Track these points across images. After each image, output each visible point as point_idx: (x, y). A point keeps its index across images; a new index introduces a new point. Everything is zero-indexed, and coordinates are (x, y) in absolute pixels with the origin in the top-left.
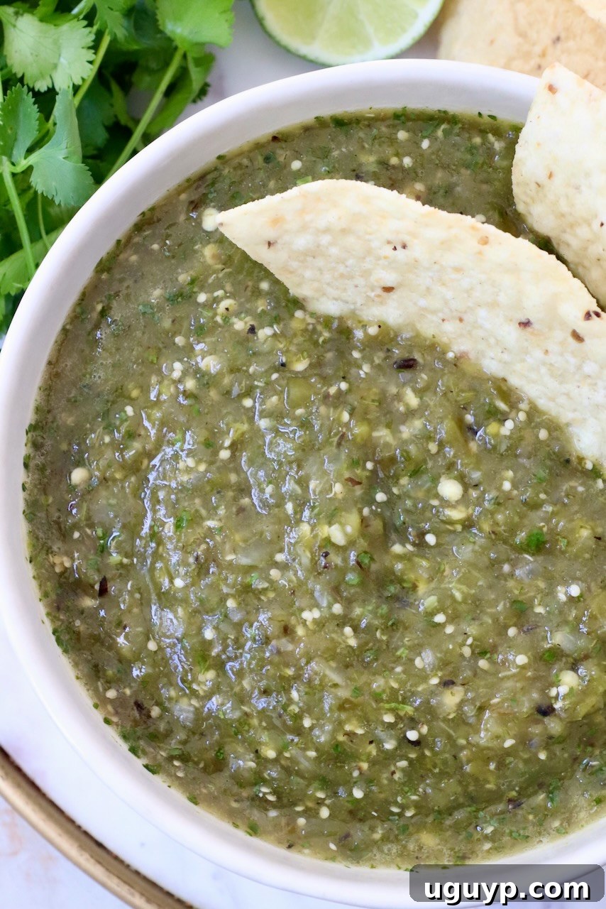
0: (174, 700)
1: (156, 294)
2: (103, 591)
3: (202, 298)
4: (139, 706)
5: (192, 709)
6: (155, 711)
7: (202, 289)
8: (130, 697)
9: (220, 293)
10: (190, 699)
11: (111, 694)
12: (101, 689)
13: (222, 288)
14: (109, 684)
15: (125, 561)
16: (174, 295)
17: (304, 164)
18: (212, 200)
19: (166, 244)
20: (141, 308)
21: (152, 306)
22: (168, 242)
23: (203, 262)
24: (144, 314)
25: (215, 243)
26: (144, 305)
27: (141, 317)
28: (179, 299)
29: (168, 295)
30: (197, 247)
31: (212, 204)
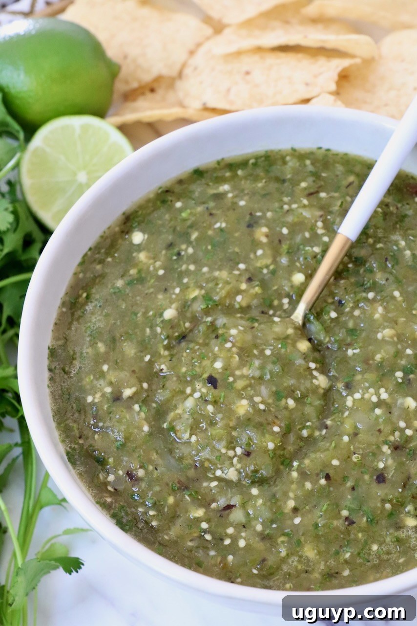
1: (120, 283)
16: (131, 281)
17: (183, 203)
18: (135, 228)
19: (116, 256)
20: (112, 290)
21: (118, 288)
22: (116, 255)
23: (141, 262)
24: (115, 293)
25: (144, 249)
26: (114, 288)
27: (113, 295)
28: (135, 282)
29: (127, 282)
30: (134, 255)
31: (136, 229)
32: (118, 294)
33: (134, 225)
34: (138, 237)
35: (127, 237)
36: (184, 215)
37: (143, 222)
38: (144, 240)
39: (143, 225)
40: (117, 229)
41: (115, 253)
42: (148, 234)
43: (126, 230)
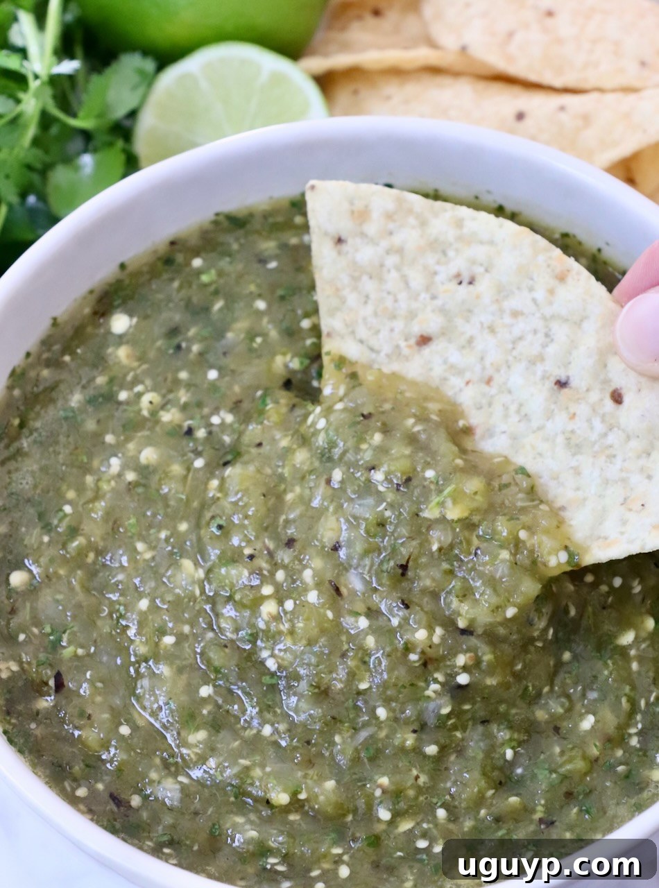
0: (157, 782)
1: (76, 399)
2: (60, 686)
3: (123, 396)
4: (114, 798)
5: (178, 786)
6: (136, 801)
7: (122, 387)
8: (104, 790)
9: (139, 388)
10: (176, 778)
11: (82, 792)
12: (69, 789)
13: (142, 382)
14: (77, 781)
15: (80, 652)
16: (94, 396)
17: (204, 260)
18: (118, 306)
19: (77, 353)
20: (62, 413)
21: (73, 410)
22: (79, 351)
23: (119, 363)
24: (66, 418)
25: (127, 343)
26: (65, 410)
27: (63, 422)
28: (101, 400)
29: (87, 398)
30: (110, 350)
31: (119, 310)
32: (72, 421)
33: (116, 303)
34: (120, 323)
35: (101, 321)
36: (205, 278)
37: (132, 298)
38: (131, 327)
39: (131, 303)
40: (87, 311)
41: (78, 347)
42: (139, 317)
43: (101, 311)
